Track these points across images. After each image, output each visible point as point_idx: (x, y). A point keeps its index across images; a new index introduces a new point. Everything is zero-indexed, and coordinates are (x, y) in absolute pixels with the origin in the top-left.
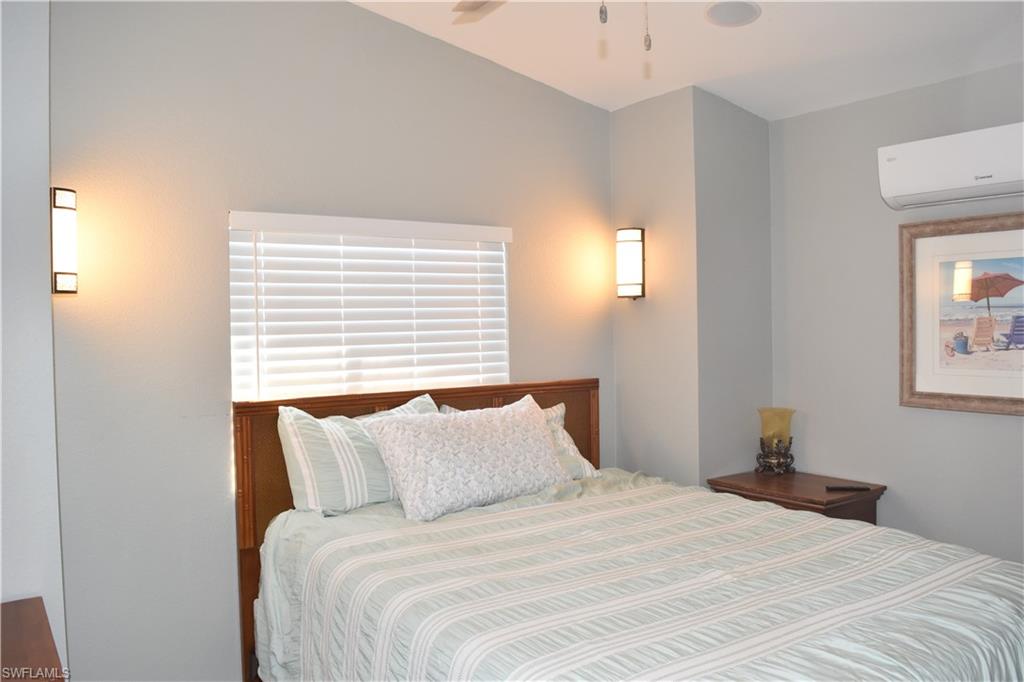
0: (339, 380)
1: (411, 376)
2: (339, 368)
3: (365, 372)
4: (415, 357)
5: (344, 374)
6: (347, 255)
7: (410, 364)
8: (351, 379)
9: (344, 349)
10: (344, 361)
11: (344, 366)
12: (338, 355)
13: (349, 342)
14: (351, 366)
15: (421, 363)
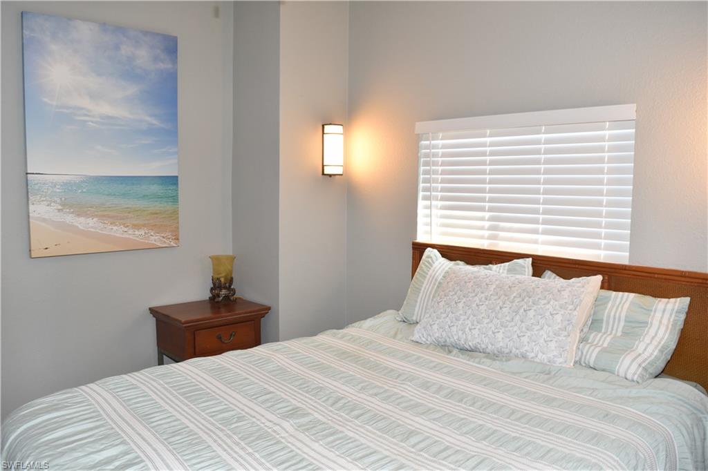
0: (482, 237)
1: (536, 242)
2: (482, 228)
3: (502, 234)
4: (541, 227)
5: (487, 233)
6: (492, 144)
7: (535, 232)
8: (490, 238)
9: (487, 215)
10: (487, 224)
11: (486, 227)
12: (482, 219)
13: (491, 210)
14: (491, 228)
15: (545, 232)
